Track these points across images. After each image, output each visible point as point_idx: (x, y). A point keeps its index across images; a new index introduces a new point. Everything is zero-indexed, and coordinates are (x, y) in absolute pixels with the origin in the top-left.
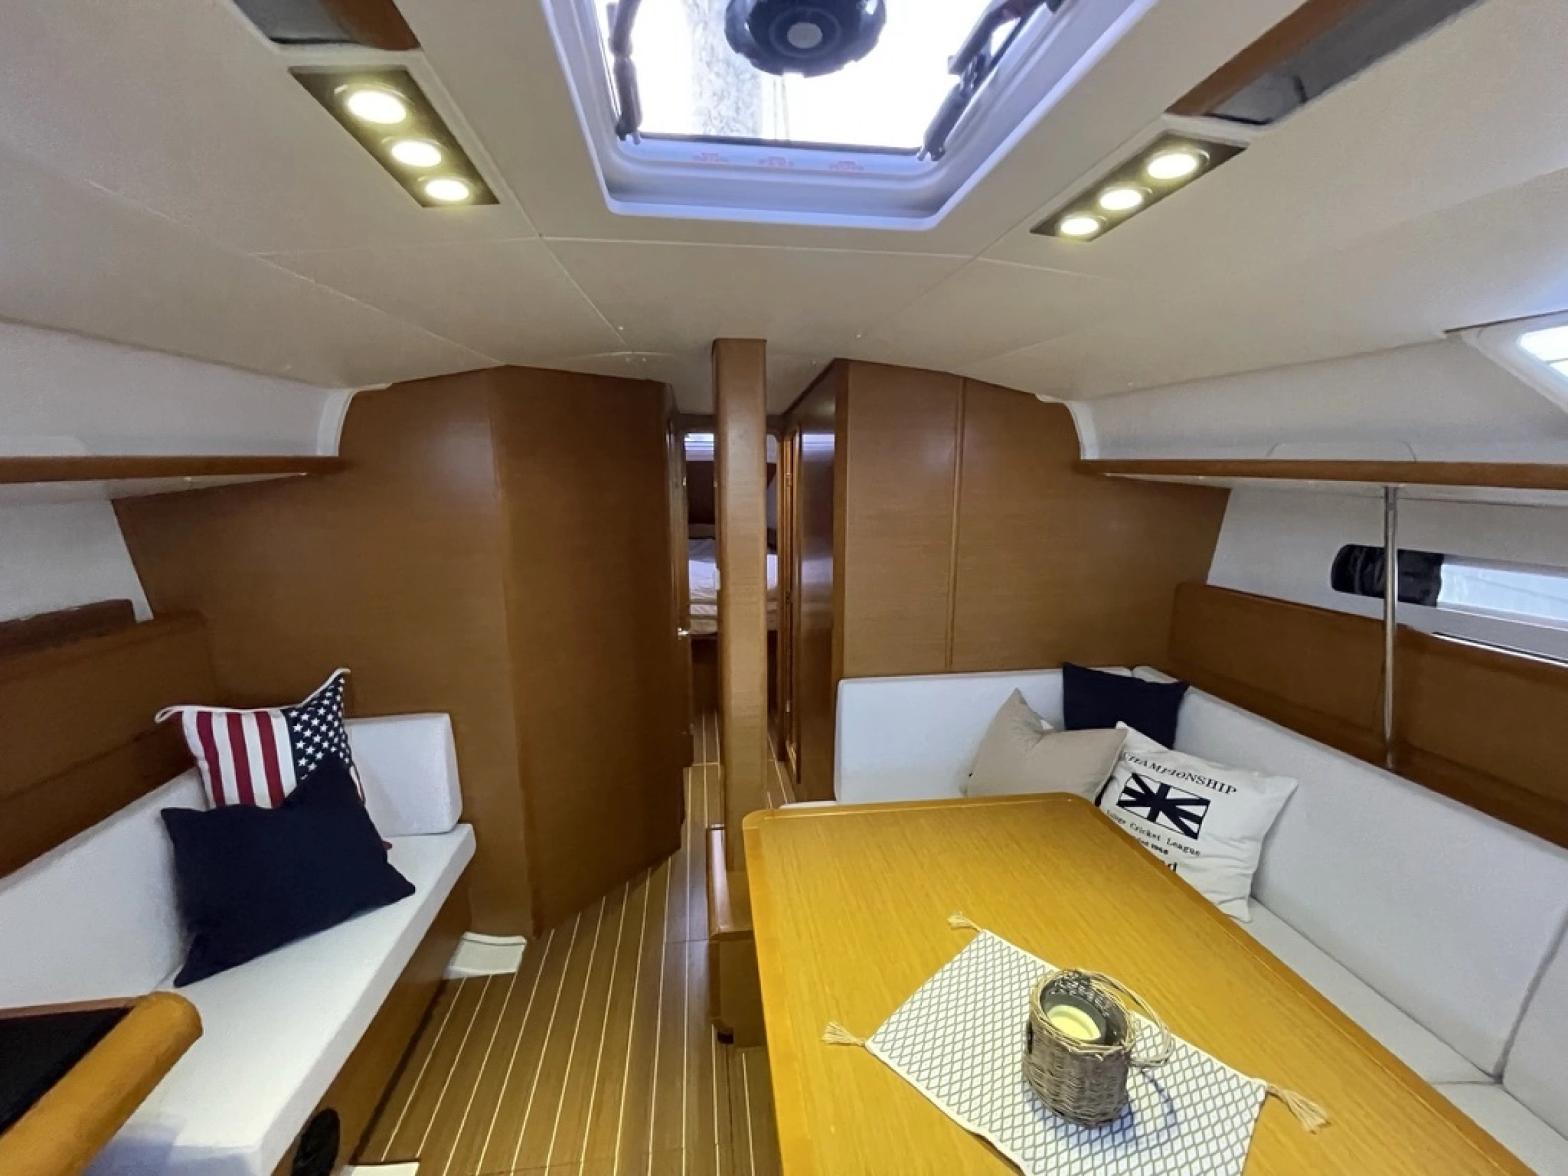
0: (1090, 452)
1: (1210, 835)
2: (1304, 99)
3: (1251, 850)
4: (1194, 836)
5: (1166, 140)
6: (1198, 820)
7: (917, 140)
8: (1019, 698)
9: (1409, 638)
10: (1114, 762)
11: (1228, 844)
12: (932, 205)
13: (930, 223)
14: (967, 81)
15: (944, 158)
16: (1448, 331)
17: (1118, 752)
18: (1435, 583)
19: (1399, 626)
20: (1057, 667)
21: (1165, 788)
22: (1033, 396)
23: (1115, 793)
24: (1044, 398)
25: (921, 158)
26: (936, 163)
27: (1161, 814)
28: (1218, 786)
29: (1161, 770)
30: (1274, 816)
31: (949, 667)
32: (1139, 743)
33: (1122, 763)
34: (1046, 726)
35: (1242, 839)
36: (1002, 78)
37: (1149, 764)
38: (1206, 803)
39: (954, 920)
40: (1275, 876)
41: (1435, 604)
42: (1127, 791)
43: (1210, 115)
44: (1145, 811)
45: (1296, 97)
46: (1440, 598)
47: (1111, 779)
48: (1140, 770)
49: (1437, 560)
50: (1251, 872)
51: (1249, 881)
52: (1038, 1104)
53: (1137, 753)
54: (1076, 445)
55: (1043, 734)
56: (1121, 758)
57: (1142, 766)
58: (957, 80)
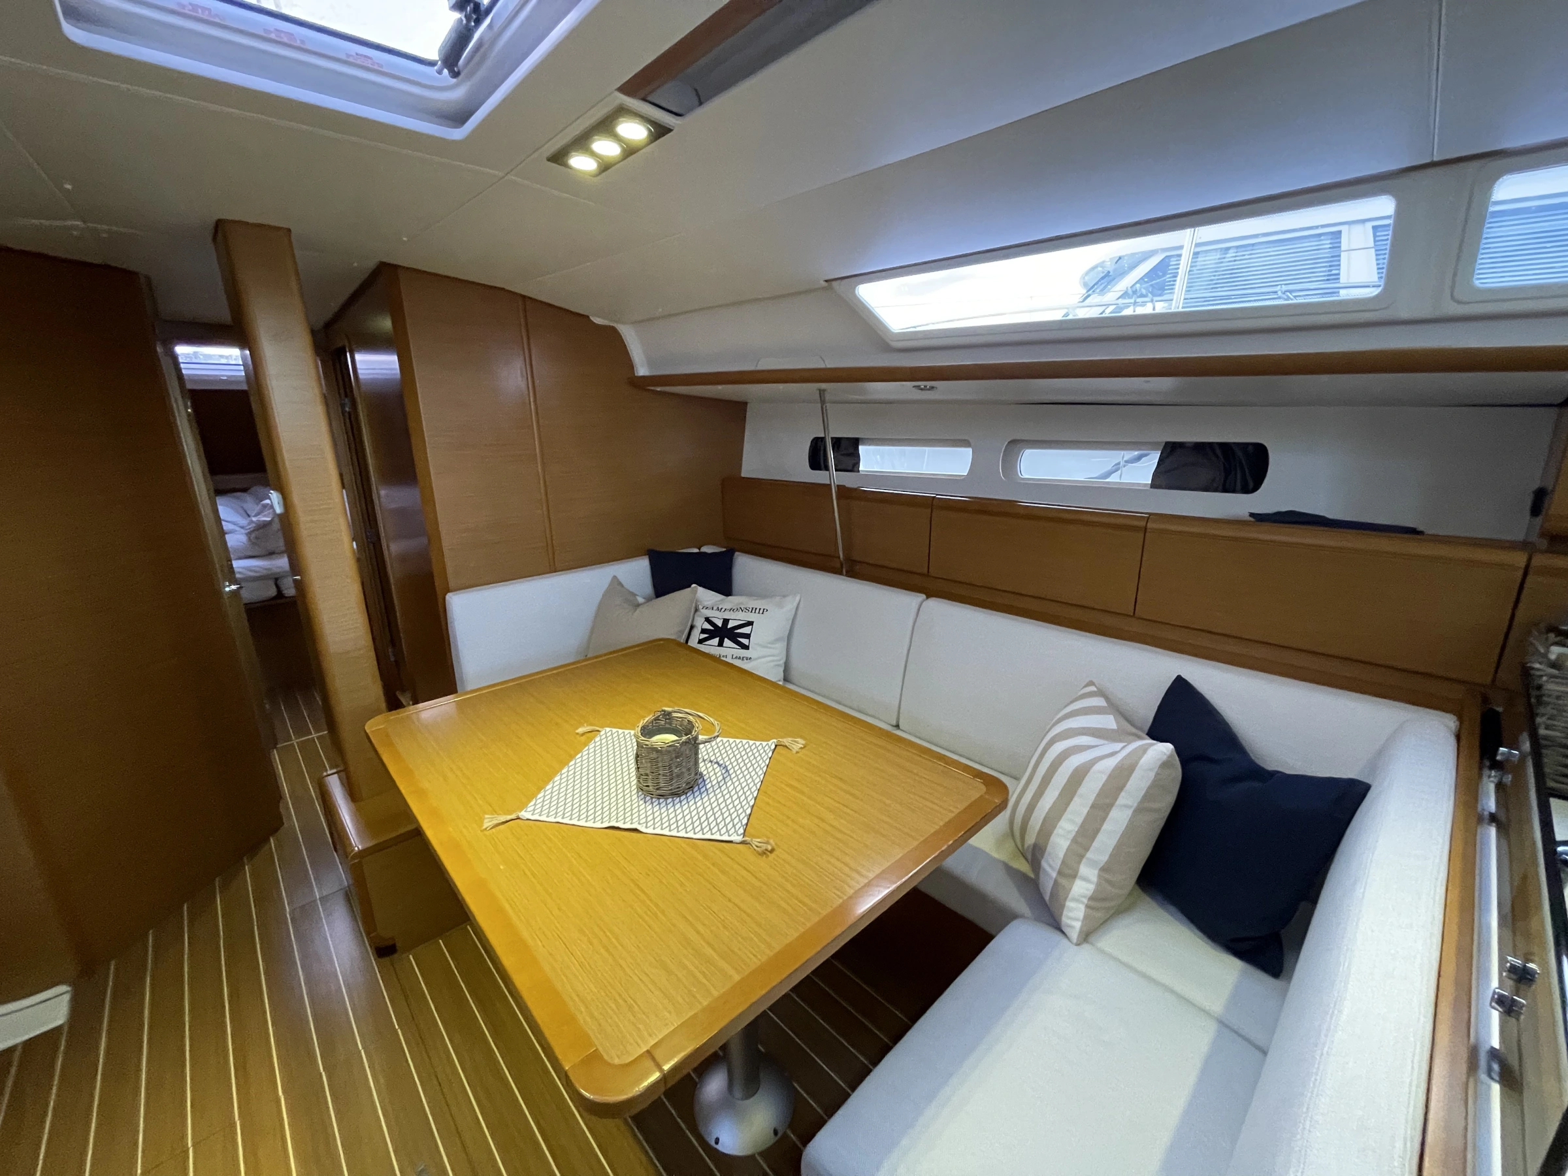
0: (642, 371)
1: (758, 644)
2: (701, 103)
3: (780, 647)
4: (746, 647)
5: (622, 111)
6: (748, 636)
7: (433, 55)
8: (616, 582)
9: (845, 493)
10: (692, 614)
11: (767, 647)
12: (459, 117)
13: (457, 134)
14: (468, 18)
15: (460, 77)
16: (826, 281)
17: (694, 605)
18: (856, 456)
19: (838, 486)
20: (645, 555)
21: (726, 621)
22: (588, 317)
23: (696, 635)
24: (597, 320)
25: (440, 72)
26: (454, 80)
27: (726, 639)
28: (757, 611)
29: (723, 610)
30: (790, 622)
31: (553, 567)
32: (706, 596)
33: (698, 613)
34: (640, 600)
35: (773, 643)
36: (496, 28)
37: (715, 608)
38: (750, 623)
39: (580, 730)
40: (797, 664)
41: (859, 471)
42: (703, 631)
43: (644, 100)
44: (716, 641)
45: (696, 101)
46: (861, 468)
47: (692, 627)
48: (709, 613)
49: (856, 442)
50: (782, 662)
51: (782, 669)
52: (648, 798)
53: (708, 603)
54: (630, 366)
55: (638, 605)
56: (696, 610)
57: (711, 611)
58: (457, 15)
